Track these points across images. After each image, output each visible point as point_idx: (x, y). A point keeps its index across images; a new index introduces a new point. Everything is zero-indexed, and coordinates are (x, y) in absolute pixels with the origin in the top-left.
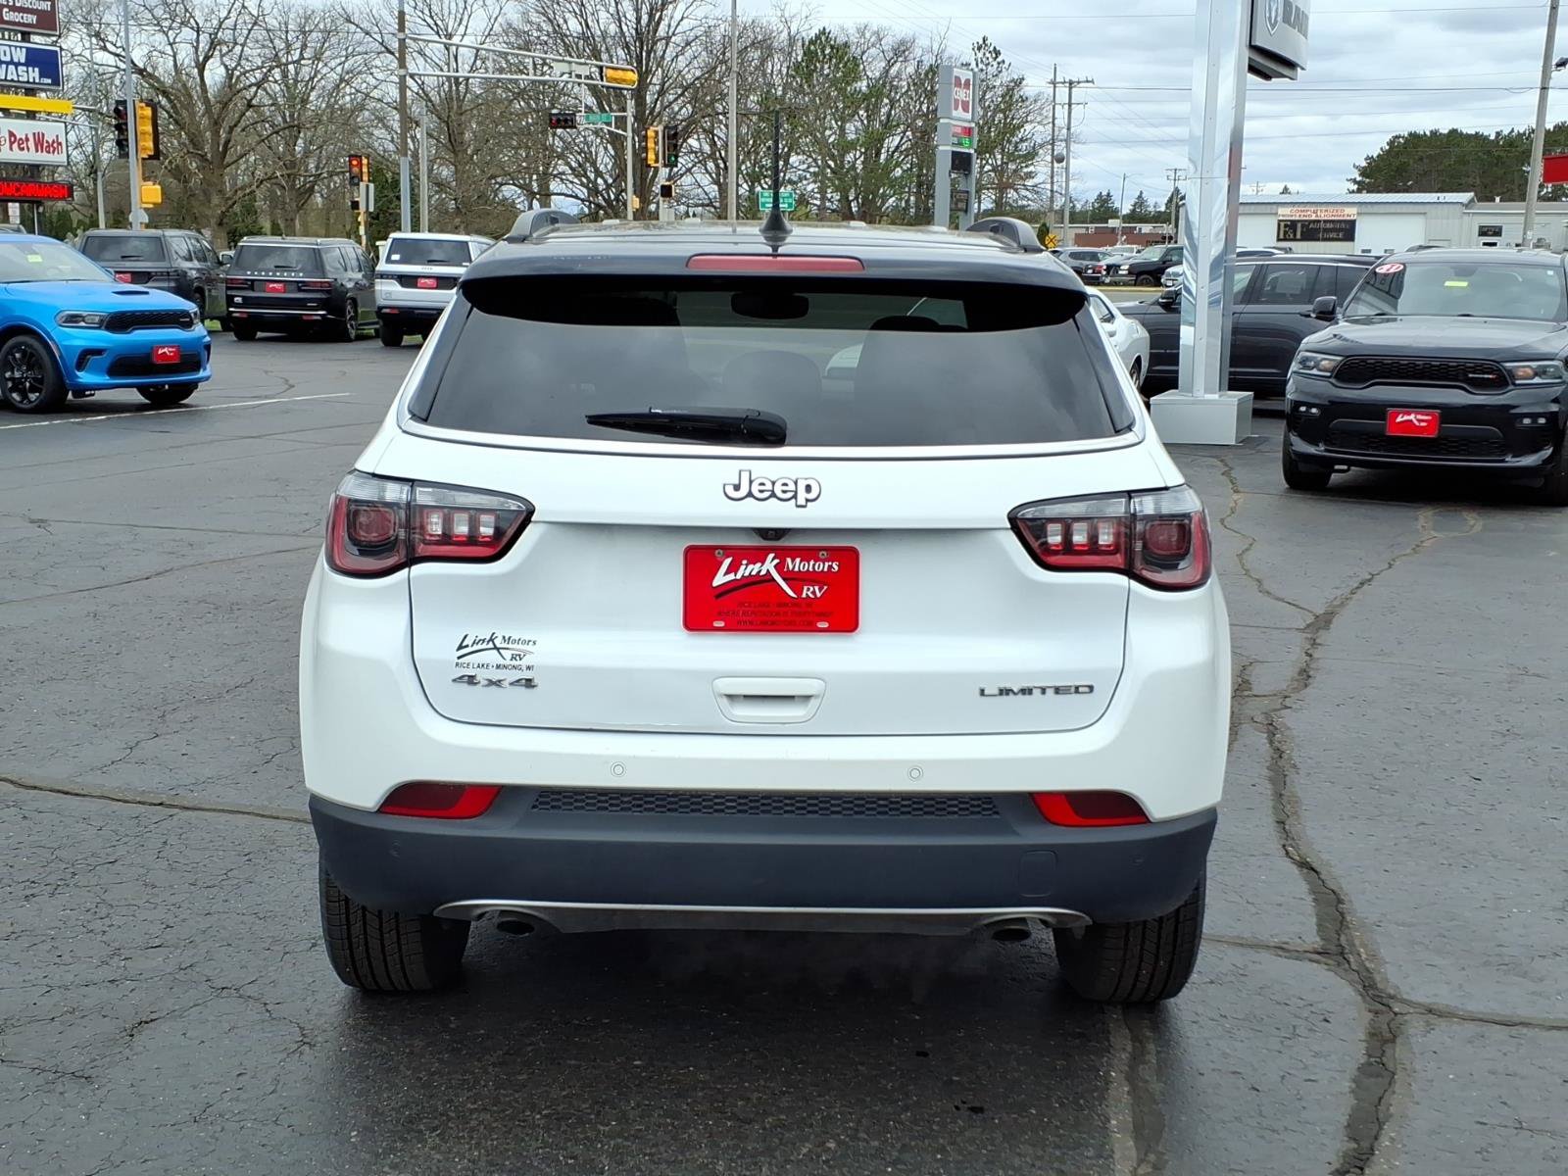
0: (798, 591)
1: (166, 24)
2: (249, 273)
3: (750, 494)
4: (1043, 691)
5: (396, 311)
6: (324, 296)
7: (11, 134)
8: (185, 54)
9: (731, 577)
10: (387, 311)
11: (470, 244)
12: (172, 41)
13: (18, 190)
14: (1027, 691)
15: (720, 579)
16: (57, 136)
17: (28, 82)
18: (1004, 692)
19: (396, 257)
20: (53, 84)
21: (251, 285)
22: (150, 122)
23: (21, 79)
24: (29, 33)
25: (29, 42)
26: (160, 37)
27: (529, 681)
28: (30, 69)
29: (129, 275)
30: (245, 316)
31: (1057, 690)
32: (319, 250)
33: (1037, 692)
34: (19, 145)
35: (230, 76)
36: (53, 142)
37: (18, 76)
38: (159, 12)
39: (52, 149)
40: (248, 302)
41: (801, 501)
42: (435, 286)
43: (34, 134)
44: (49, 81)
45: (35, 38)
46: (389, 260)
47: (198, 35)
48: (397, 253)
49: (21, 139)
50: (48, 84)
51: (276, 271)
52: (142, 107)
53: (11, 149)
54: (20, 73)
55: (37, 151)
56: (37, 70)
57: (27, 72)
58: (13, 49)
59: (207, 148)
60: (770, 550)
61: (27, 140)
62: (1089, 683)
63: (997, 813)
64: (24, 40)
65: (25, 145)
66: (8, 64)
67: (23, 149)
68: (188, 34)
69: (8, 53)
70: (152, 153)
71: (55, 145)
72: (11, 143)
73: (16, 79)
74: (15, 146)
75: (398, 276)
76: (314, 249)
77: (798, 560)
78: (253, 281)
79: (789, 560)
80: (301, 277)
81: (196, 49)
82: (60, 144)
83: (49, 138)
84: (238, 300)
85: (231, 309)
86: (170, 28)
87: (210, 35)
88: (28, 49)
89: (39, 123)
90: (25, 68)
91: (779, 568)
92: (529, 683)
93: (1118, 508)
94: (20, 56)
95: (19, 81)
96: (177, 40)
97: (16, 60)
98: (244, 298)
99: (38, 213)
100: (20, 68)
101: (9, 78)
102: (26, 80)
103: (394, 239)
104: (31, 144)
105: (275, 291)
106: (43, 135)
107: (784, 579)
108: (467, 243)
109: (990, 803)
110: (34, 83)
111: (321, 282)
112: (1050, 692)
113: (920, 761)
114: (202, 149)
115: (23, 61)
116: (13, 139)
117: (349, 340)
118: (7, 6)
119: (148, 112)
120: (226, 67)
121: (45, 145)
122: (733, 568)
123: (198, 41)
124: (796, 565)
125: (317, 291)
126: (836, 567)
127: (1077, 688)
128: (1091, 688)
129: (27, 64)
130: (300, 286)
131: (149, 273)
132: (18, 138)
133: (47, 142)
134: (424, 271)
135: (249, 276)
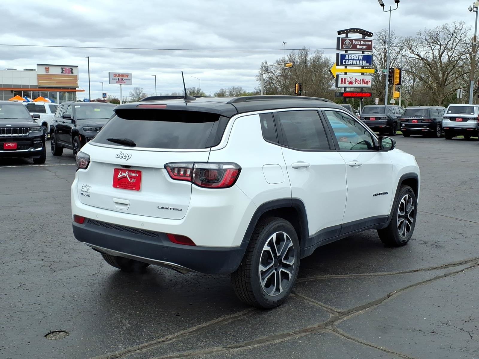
0: (131, 180)
1: (432, 44)
2: (407, 117)
3: (119, 157)
4: (171, 209)
5: (448, 129)
6: (429, 124)
7: (356, 79)
8: (436, 53)
9: (120, 176)
10: (445, 128)
11: (474, 107)
12: (433, 49)
13: (356, 95)
14: (167, 208)
15: (119, 176)
16: (369, 80)
17: (362, 65)
18: (162, 208)
19: (450, 112)
20: (369, 65)
21: (408, 120)
22: (399, 74)
23: (360, 64)
24: (364, 51)
25: (364, 54)
26: (429, 48)
27: (89, 195)
28: (363, 61)
29: (374, 118)
30: (405, 130)
31: (174, 209)
32: (429, 110)
33: (169, 209)
34: (358, 82)
35: (449, 58)
36: (368, 81)
37: (360, 63)
38: (429, 41)
39: (367, 83)
40: (406, 125)
41: (127, 159)
42: (461, 120)
43: (363, 79)
44: (368, 64)
45: (365, 53)
46: (448, 113)
47: (441, 47)
48: (450, 111)
49: (359, 81)
50: (368, 65)
51: (415, 116)
52: (397, 70)
53: (356, 84)
54: (360, 62)
55: (363, 84)
56: (365, 61)
57: (362, 62)
58: (359, 56)
59: (440, 80)
60: (127, 170)
61: (360, 81)
62: (181, 209)
63: (159, 237)
64: (362, 53)
65: (360, 82)
66: (357, 60)
67: (359, 83)
68: (438, 47)
69: (358, 57)
70: (398, 83)
71: (368, 82)
72: (356, 82)
73: (359, 64)
74: (357, 83)
75: (450, 117)
76: (428, 110)
77: (131, 173)
78: (408, 119)
79: (130, 173)
80: (423, 118)
81: (440, 51)
82: (370, 82)
83: (367, 80)
84: (404, 125)
85: (401, 128)
86: (433, 45)
87: (444, 46)
88: (363, 56)
89: (365, 76)
90: (362, 61)
91: (128, 174)
92: (88, 195)
93: (191, 166)
94: (361, 58)
95: (360, 65)
96: (435, 49)
97: (359, 59)
98: (405, 124)
99: (362, 101)
100: (360, 61)
101: (357, 64)
102: (362, 64)
103: (450, 106)
104: (361, 82)
105: (415, 122)
106: (365, 79)
107: (129, 177)
108: (473, 107)
109: (158, 234)
110: (364, 65)
111: (429, 120)
112: (172, 209)
113: (144, 222)
114: (439, 80)
115: (361, 59)
116: (356, 81)
117: (438, 137)
118: (359, 44)
119: (399, 71)
120: (448, 55)
121: (365, 82)
122: (121, 174)
123: (440, 48)
124: (131, 174)
125: (427, 122)
126: (137, 175)
127: (178, 209)
128: (181, 210)
129: (362, 60)
130: (422, 121)
131: (380, 117)
132: (358, 80)
133: (366, 81)
134: (458, 116)
135: (407, 118)
